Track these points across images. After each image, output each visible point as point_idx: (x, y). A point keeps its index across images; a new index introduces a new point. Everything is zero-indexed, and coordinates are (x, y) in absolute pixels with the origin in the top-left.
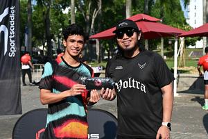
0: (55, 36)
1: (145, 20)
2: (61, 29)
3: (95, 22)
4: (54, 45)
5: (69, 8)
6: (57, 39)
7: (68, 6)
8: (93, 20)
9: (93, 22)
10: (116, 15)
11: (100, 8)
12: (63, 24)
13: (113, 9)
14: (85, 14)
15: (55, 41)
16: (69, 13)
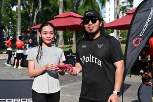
0: (6, 27)
1: (73, 16)
2: (11, 22)
3: (36, 17)
4: (5, 34)
5: (17, 6)
6: (7, 30)
7: (16, 5)
8: (35, 16)
9: (35, 18)
10: (53, 13)
11: (40, 7)
12: (12, 18)
13: (50, 8)
14: (29, 11)
15: (6, 31)
16: (17, 10)
